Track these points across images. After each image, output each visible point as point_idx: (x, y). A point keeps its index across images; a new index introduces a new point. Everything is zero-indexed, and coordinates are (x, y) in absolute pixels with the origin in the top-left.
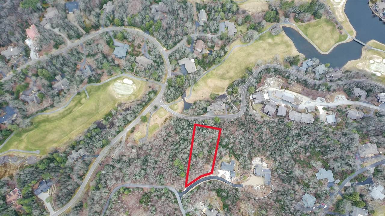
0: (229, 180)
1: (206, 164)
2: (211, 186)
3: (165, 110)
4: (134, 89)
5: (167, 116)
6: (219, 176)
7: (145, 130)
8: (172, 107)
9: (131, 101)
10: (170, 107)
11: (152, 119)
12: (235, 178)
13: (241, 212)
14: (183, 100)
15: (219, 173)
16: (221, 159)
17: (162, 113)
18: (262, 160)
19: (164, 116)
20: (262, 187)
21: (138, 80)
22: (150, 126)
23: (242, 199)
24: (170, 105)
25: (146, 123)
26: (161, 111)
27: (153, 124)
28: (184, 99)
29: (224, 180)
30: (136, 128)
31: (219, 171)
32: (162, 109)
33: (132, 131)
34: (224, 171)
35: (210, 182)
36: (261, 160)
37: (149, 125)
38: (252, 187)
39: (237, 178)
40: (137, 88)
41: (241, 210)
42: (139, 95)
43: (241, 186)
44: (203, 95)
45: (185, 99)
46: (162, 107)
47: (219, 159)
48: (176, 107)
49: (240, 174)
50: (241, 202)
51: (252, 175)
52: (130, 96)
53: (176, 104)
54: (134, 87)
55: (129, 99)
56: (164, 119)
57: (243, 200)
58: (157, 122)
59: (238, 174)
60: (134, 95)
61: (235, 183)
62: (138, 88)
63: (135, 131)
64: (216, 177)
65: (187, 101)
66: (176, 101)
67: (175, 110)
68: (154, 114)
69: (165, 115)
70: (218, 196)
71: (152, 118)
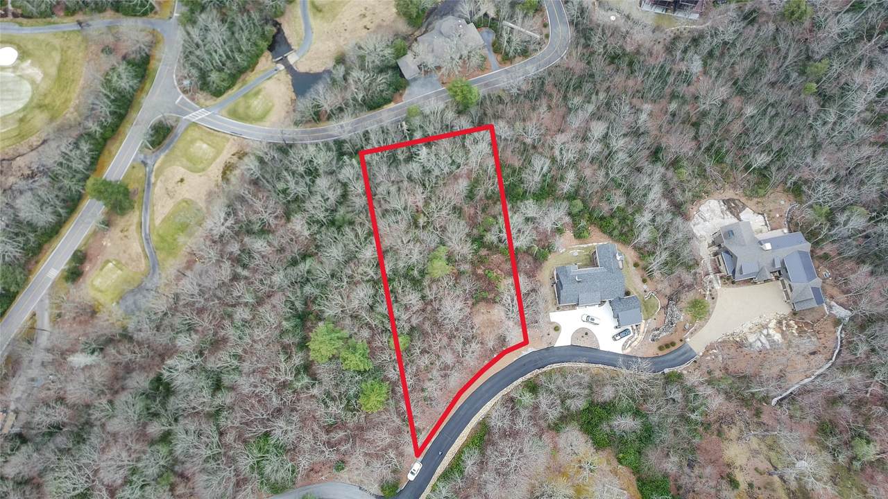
0: (616, 347)
1: (482, 307)
2: (543, 407)
3: (212, 132)
4: (33, 82)
5: (226, 155)
6: (563, 340)
7: (136, 247)
8: (241, 110)
9: (34, 140)
10: (234, 114)
11: (158, 190)
12: (643, 327)
13: (743, 486)
14: (281, 67)
15: (557, 329)
16: (545, 258)
17: (202, 148)
18: (733, 207)
19: (214, 159)
20: (788, 326)
21: (41, 37)
22: (158, 222)
23: (721, 420)
24: (230, 105)
25: (133, 217)
26: (193, 141)
27: (167, 210)
28: (284, 61)
29: (592, 355)
30: (91, 252)
31: (556, 317)
32: (194, 133)
33: (74, 274)
34: (580, 312)
35: (533, 388)
36: (729, 208)
37: (152, 220)
38: (740, 345)
39: (653, 323)
40: (46, 75)
41: (740, 477)
42: (67, 101)
43: (687, 356)
44: (366, 21)
45: (292, 58)
46: (195, 124)
47: (536, 259)
48: (257, 104)
49: (661, 302)
50: (720, 433)
51: (718, 286)
52: (21, 120)
53: (257, 93)
54: (31, 70)
55: (21, 136)
56: (215, 170)
57: (724, 420)
58: (187, 196)
59: (647, 308)
60: (41, 107)
61: (652, 350)
62: (53, 71)
63: (87, 267)
64: (549, 355)
65: (302, 68)
66: (251, 77)
67: (261, 118)
68: (164, 162)
69: (218, 153)
70: (599, 445)
71: (159, 184)
